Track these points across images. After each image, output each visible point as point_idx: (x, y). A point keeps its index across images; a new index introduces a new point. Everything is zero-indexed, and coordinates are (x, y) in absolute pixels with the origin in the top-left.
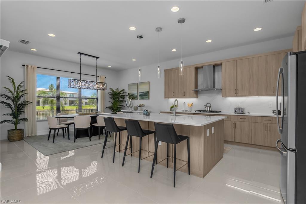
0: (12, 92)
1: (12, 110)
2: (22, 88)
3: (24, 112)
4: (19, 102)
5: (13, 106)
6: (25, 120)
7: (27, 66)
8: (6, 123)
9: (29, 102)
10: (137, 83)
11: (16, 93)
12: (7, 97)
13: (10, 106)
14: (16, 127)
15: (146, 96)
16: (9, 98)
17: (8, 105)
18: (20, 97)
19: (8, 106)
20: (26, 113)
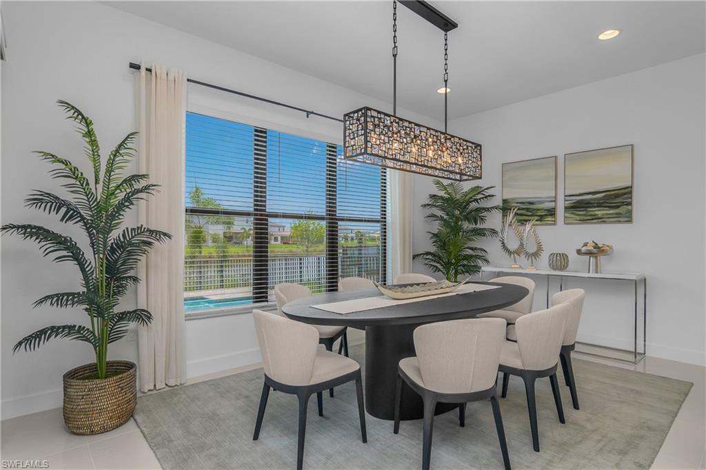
0: (83, 182)
1: (83, 270)
2: (127, 161)
3: (135, 279)
4: (115, 234)
5: (88, 254)
6: (142, 316)
7: (149, 70)
8: (56, 342)
9: (157, 232)
10: (556, 157)
11: (100, 186)
12: (64, 210)
13: (77, 256)
14: (101, 354)
15: (617, 207)
16: (71, 214)
17: (65, 249)
18: (121, 206)
19: (64, 253)
20: (142, 286)
